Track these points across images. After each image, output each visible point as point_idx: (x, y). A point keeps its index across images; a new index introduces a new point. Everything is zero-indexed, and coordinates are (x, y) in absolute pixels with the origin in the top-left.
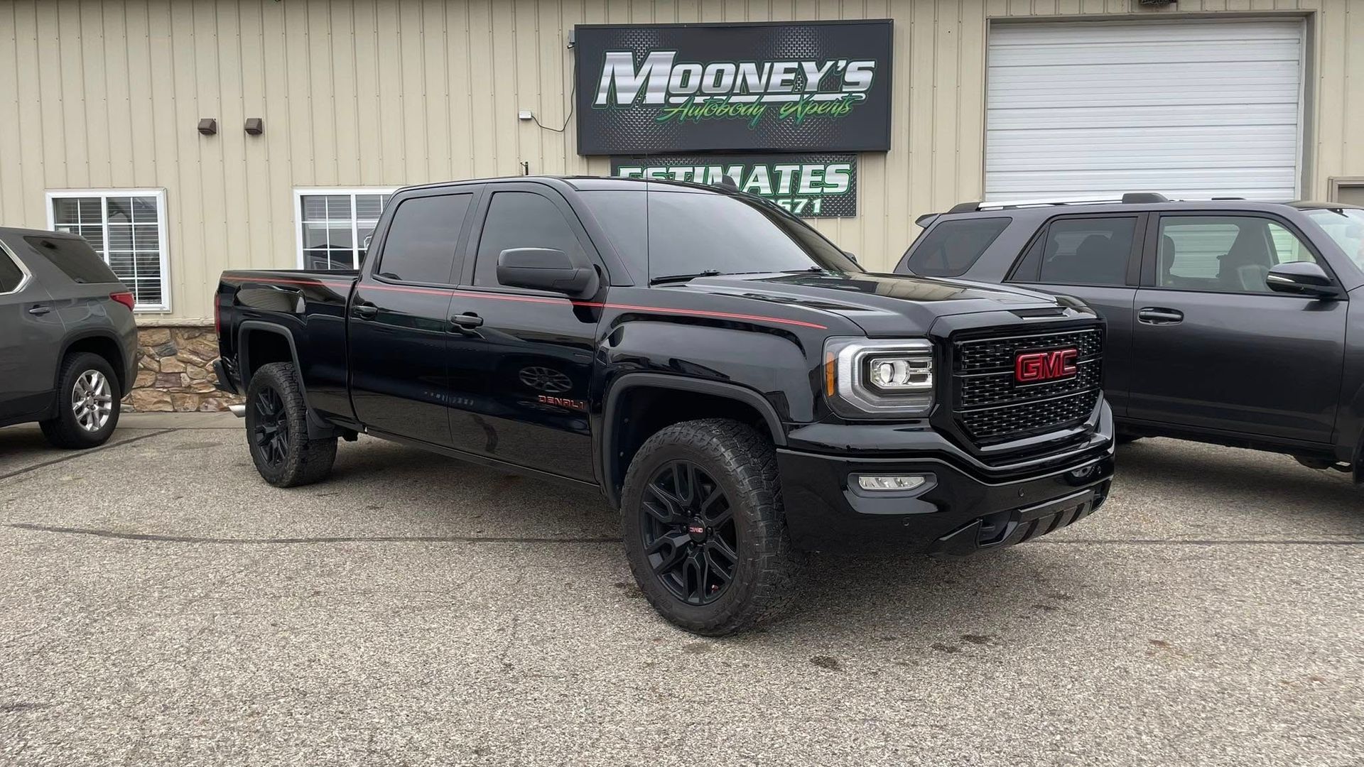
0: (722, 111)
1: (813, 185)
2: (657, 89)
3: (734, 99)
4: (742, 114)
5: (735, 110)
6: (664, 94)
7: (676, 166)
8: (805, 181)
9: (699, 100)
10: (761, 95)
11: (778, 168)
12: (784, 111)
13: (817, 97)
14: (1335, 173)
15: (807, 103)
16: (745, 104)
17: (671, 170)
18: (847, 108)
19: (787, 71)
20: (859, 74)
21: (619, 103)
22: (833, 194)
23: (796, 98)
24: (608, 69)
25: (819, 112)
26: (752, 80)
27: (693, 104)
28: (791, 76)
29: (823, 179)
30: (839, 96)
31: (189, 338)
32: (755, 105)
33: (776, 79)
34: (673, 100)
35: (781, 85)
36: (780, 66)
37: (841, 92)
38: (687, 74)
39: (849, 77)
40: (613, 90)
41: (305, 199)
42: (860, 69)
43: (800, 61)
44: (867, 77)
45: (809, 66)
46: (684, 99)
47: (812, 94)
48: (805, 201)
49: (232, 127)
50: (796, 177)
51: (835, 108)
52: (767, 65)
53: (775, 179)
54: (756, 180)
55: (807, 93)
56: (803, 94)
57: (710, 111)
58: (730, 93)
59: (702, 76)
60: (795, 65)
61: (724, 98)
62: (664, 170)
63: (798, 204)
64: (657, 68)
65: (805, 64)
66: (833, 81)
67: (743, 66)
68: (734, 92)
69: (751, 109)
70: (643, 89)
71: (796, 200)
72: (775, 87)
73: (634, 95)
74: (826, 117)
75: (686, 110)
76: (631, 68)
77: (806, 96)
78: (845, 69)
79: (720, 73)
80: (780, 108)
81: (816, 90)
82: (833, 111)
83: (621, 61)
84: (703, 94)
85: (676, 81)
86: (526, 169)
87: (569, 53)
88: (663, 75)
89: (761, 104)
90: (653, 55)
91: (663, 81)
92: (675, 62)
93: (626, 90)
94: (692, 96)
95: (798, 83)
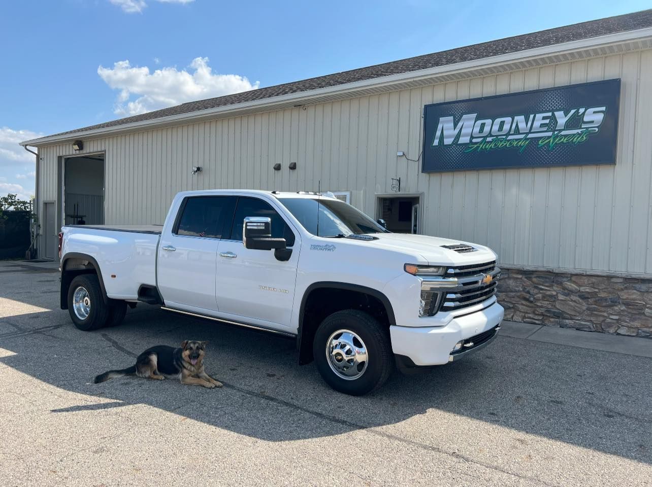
0: (502, 145)
2: (465, 135)
3: (510, 137)
4: (515, 145)
5: (511, 144)
6: (469, 137)
9: (489, 139)
10: (527, 134)
12: (541, 142)
13: (563, 133)
15: (557, 136)
16: (516, 140)
18: (585, 138)
19: (544, 118)
20: (594, 116)
21: (445, 144)
23: (550, 134)
24: (440, 126)
25: (565, 141)
26: (522, 125)
27: (485, 142)
28: (547, 121)
30: (579, 131)
32: (522, 140)
33: (537, 124)
34: (474, 140)
35: (540, 127)
36: (539, 116)
37: (581, 128)
38: (483, 125)
39: (586, 119)
40: (442, 137)
42: (594, 112)
44: (600, 117)
45: (559, 114)
46: (481, 139)
47: (560, 131)
49: (285, 167)
51: (576, 138)
52: (532, 116)
55: (557, 130)
56: (554, 131)
57: (495, 145)
58: (508, 134)
59: (491, 126)
60: (550, 114)
61: (504, 137)
64: (466, 124)
65: (556, 113)
66: (575, 122)
67: (516, 118)
68: (511, 133)
69: (520, 143)
70: (458, 136)
72: (536, 128)
73: (453, 139)
74: (570, 145)
75: (481, 146)
76: (452, 124)
77: (556, 132)
78: (584, 114)
79: (502, 123)
80: (538, 141)
81: (563, 128)
82: (574, 141)
83: (448, 122)
84: (491, 136)
85: (477, 129)
86: (399, 181)
87: (423, 120)
88: (469, 126)
89: (526, 139)
90: (464, 116)
91: (469, 131)
92: (477, 119)
93: (449, 137)
94: (485, 137)
95: (551, 125)
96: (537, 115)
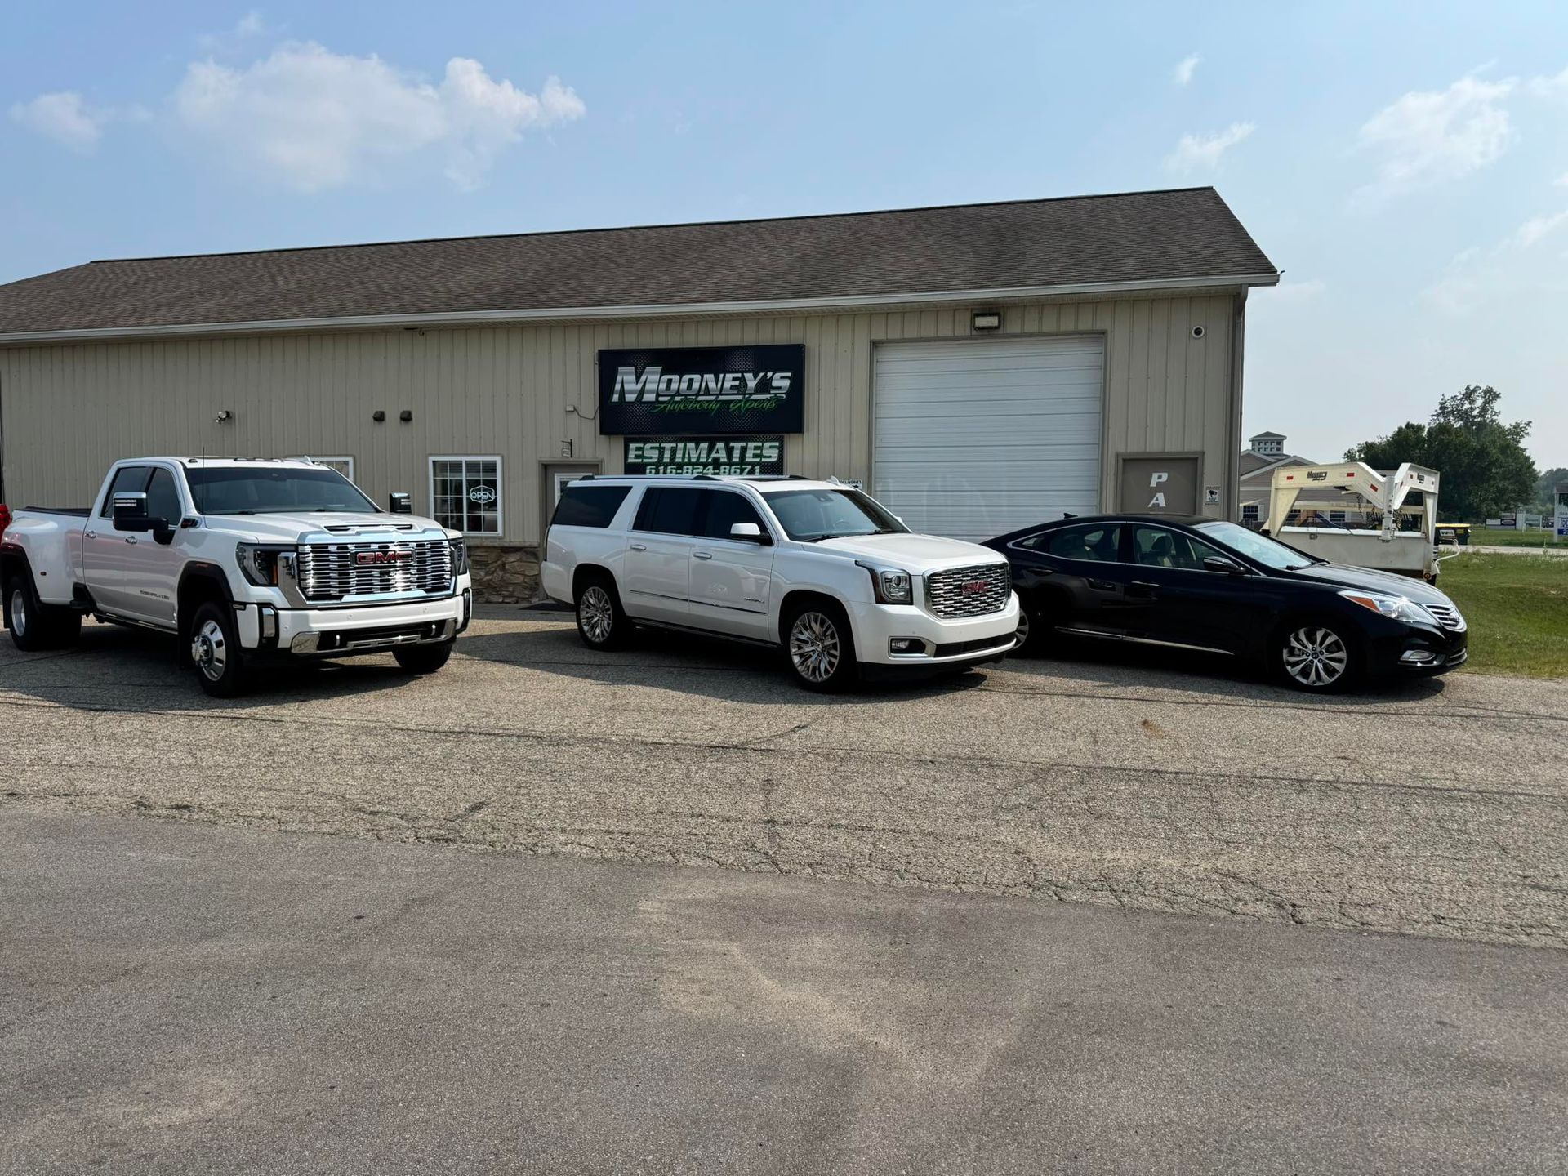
0: (692, 406)
1: (755, 456)
2: (651, 392)
3: (700, 398)
4: (705, 408)
5: (701, 406)
6: (655, 395)
7: (666, 442)
8: (750, 453)
9: (678, 399)
10: (718, 395)
11: (732, 444)
12: (733, 406)
13: (754, 397)
14: (1122, 449)
15: (748, 401)
16: (707, 401)
17: (662, 445)
18: (774, 405)
19: (734, 379)
20: (781, 381)
21: (627, 400)
22: (768, 463)
23: (740, 397)
24: (619, 378)
25: (755, 407)
26: (712, 385)
27: (674, 401)
28: (737, 383)
29: (762, 452)
30: (768, 396)
32: (714, 402)
33: (727, 385)
34: (661, 399)
35: (731, 389)
36: (729, 376)
37: (770, 394)
38: (670, 382)
39: (775, 383)
40: (622, 392)
41: (437, 464)
42: (782, 378)
43: (742, 372)
44: (786, 383)
45: (748, 376)
46: (669, 398)
47: (751, 394)
48: (749, 467)
49: (393, 417)
50: (744, 451)
51: (766, 404)
52: (721, 376)
53: (730, 452)
54: (717, 452)
55: (747, 394)
56: (744, 395)
57: (685, 406)
58: (698, 394)
59: (679, 383)
60: (739, 375)
61: (694, 397)
62: (657, 445)
63: (745, 468)
64: (650, 378)
65: (746, 375)
66: (764, 386)
67: (706, 376)
68: (700, 393)
69: (710, 405)
70: (642, 392)
71: (744, 466)
72: (726, 389)
73: (636, 396)
74: (760, 411)
75: (669, 406)
76: (633, 378)
77: (747, 396)
78: (772, 377)
79: (691, 381)
80: (729, 404)
81: (753, 392)
82: (764, 406)
83: (628, 373)
84: (680, 395)
85: (663, 386)
86: (571, 443)
87: (597, 366)
88: (654, 382)
89: (718, 402)
90: (648, 369)
91: (654, 386)
92: (663, 373)
93: (631, 392)
94: (673, 396)
95: (742, 387)
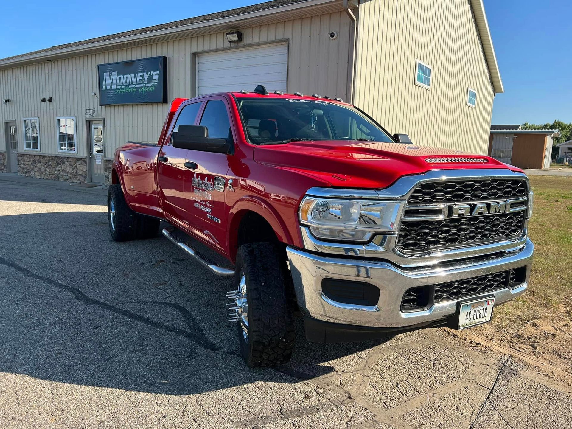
0: (127, 90)
3: (130, 86)
5: (130, 90)
6: (116, 86)
9: (123, 87)
10: (135, 85)
12: (140, 90)
13: (147, 85)
15: (145, 87)
16: (132, 88)
18: (154, 88)
19: (141, 76)
21: (107, 89)
23: (142, 85)
24: (104, 78)
25: (148, 90)
26: (133, 80)
27: (121, 89)
28: (141, 78)
30: (151, 84)
31: (42, 158)
33: (138, 79)
34: (118, 87)
35: (139, 81)
36: (139, 74)
37: (152, 83)
38: (120, 79)
39: (154, 78)
40: (106, 85)
42: (156, 74)
43: (143, 72)
44: (157, 77)
45: (145, 74)
46: (120, 87)
49: (47, 99)
51: (151, 88)
52: (136, 74)
55: (145, 83)
57: (125, 91)
58: (129, 84)
59: (123, 79)
60: (142, 74)
61: (128, 86)
64: (114, 77)
66: (150, 79)
67: (131, 75)
69: (133, 90)
70: (112, 84)
74: (149, 92)
75: (120, 91)
76: (109, 77)
77: (145, 85)
78: (153, 74)
79: (127, 77)
81: (147, 82)
82: (150, 90)
83: (107, 75)
84: (124, 85)
85: (118, 81)
88: (115, 79)
89: (135, 88)
90: (113, 73)
91: (115, 81)
92: (118, 75)
93: (109, 85)
95: (142, 80)
96: (138, 74)
